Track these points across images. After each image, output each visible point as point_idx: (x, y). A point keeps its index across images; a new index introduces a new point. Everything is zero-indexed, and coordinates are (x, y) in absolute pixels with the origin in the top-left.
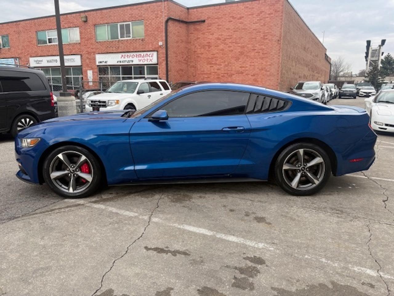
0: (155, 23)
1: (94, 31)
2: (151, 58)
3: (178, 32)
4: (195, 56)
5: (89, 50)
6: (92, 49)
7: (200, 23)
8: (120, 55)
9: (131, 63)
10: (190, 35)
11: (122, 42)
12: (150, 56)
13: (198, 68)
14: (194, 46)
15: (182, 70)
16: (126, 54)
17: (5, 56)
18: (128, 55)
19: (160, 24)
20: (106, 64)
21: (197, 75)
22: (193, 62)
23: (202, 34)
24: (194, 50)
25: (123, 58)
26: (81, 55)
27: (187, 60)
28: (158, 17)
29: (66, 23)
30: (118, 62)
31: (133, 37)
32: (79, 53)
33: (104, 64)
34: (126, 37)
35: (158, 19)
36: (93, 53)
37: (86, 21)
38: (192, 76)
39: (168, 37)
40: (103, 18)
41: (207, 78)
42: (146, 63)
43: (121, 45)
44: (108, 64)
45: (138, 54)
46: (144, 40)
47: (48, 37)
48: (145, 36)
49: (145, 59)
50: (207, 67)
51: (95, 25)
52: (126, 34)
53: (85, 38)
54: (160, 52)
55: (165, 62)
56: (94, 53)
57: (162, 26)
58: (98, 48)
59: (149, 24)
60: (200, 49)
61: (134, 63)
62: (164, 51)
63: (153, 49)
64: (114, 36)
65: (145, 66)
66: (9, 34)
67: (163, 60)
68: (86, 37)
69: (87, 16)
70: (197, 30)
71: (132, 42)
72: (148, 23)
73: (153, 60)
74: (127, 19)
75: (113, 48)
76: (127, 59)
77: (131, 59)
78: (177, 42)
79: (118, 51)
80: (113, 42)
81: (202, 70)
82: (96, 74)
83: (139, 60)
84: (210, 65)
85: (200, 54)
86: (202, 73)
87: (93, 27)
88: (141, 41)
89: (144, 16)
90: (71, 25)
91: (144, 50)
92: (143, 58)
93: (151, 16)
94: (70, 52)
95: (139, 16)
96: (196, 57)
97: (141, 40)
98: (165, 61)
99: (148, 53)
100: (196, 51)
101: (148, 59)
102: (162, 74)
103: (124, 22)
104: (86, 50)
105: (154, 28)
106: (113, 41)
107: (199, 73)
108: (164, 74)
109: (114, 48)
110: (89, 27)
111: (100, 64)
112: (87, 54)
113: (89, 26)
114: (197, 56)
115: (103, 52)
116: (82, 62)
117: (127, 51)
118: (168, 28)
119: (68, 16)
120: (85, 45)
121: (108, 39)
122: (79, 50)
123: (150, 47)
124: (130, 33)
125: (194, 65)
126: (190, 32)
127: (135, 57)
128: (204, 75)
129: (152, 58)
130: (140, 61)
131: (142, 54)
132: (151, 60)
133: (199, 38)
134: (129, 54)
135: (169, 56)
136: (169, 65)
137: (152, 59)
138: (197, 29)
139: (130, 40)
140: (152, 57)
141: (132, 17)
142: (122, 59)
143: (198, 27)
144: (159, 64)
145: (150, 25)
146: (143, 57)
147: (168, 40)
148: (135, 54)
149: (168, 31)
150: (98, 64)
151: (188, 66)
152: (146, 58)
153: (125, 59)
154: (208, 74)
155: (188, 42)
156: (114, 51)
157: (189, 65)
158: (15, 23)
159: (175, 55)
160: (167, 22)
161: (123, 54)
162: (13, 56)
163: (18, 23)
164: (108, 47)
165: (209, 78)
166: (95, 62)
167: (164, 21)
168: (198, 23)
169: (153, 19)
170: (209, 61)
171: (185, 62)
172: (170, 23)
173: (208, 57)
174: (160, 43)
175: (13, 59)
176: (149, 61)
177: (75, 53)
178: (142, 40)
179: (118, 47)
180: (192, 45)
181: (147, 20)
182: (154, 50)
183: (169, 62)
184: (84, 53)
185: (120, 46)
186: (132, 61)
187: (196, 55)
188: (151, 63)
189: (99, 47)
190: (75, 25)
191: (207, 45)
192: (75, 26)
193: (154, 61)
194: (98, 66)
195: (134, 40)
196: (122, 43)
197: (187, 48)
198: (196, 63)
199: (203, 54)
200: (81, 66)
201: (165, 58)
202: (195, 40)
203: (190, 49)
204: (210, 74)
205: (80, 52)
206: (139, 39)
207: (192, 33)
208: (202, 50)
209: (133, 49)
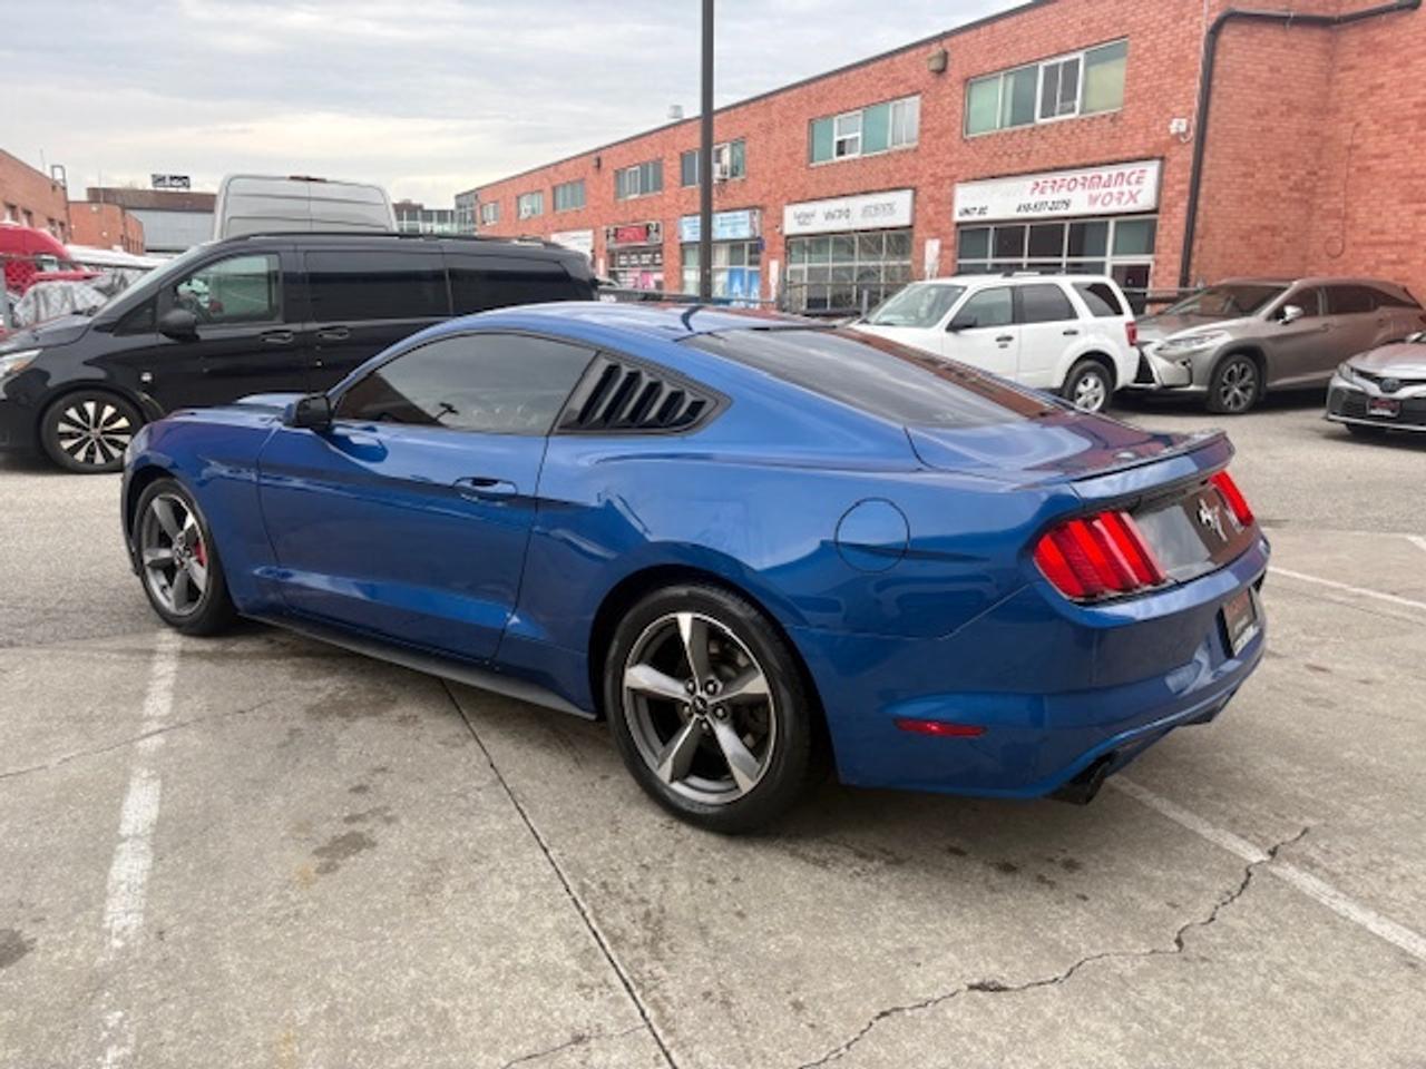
0: (1170, 43)
1: (960, 101)
2: (1134, 188)
3: (1272, 70)
4: (1349, 166)
5: (939, 170)
6: (949, 165)
7: (1392, 15)
8: (1029, 182)
9: (1062, 212)
10: (1342, 75)
11: (1043, 132)
12: (1133, 178)
13: (1359, 221)
14: (1352, 124)
15: (1273, 231)
16: (1050, 177)
17: (733, 205)
18: (1055, 182)
19: (1186, 46)
20: (982, 218)
21: (1350, 250)
22: (1336, 194)
23: (1398, 65)
24: (1348, 142)
25: (1037, 192)
26: (915, 190)
27: (1308, 185)
28: (1183, 18)
29: (888, 86)
30: (1019, 210)
31: (1081, 112)
32: (910, 183)
33: (975, 217)
34: (1062, 113)
35: (1182, 23)
36: (948, 182)
37: (941, 71)
38: (1324, 257)
39: (1214, 96)
40: (993, 49)
41: (1393, 263)
42: (1114, 207)
43: (1039, 145)
44: (990, 216)
45: (1089, 173)
46: (1121, 119)
47: (840, 134)
48: (1129, 100)
49: (1111, 194)
50: (1402, 214)
51: (967, 82)
52: (1062, 101)
53: (934, 129)
54: (1174, 159)
55: (1184, 204)
56: (953, 179)
57: (1197, 50)
58: (966, 162)
59: (1147, 50)
60: (1378, 133)
61: (1072, 211)
62: (1187, 155)
63: (1146, 150)
64: (1022, 112)
65: (1112, 223)
66: (748, 134)
67: (1181, 193)
68: (935, 124)
69: (949, 50)
70: (1375, 48)
71: (1077, 131)
72: (1143, 45)
73: (1139, 197)
74: (1069, 42)
75: (1010, 156)
76: (1050, 196)
77: (1063, 195)
78: (1261, 114)
79: (1026, 168)
80: (1016, 137)
81: (1376, 227)
82: (950, 254)
83: (1091, 196)
84: (1416, 207)
85: (1376, 157)
86: (1375, 238)
87: (959, 88)
88: (1107, 124)
89: (1133, 19)
90: (901, 89)
91: (1114, 157)
92: (1104, 191)
93: (1159, 17)
94: (887, 182)
95: (1115, 24)
96: (1353, 170)
97: (1107, 120)
98: (1187, 197)
99: (1127, 169)
100: (1357, 147)
101: (1122, 194)
102: (1169, 251)
103: (1059, 54)
104: (930, 171)
105: (1161, 63)
106: (1014, 133)
107: (1359, 239)
108: (1174, 252)
109: (1015, 159)
110: (949, 91)
111: (967, 218)
112: (932, 184)
113: (951, 86)
114: (1359, 169)
115: (978, 175)
116: (914, 212)
117: (1055, 164)
118: (1218, 57)
119: (898, 58)
120: (929, 155)
121: (1002, 126)
122: (913, 174)
123: (1139, 145)
124: (1074, 97)
125: (1342, 206)
126: (1341, 64)
127: (1079, 187)
128: (1379, 251)
129: (1137, 189)
130: (1093, 200)
131: (1105, 172)
132: (1133, 197)
133: (1382, 86)
134: (1058, 177)
135: (1207, 173)
136: (1200, 214)
137: (1139, 192)
138: (1379, 44)
139: (1071, 121)
140: (1138, 182)
141: (1090, 31)
142: (1037, 198)
143: (1382, 35)
144: (1162, 209)
145: (1148, 55)
146: (1105, 186)
147: (1212, 108)
148: (1078, 175)
149: (1217, 70)
150: (957, 218)
151: (1309, 215)
152: (1115, 190)
153: (1043, 198)
154: (1402, 243)
155: (1324, 110)
156: (1017, 170)
157: (1320, 207)
158: (763, 102)
159: (1243, 169)
160: (1215, 31)
161: (1040, 179)
162: (750, 202)
163: (771, 99)
164: (995, 154)
165: (1402, 262)
166: (950, 212)
167: (1204, 31)
168: (1384, 17)
169: (1165, 28)
170: (1416, 188)
171: (1296, 195)
172: (1228, 36)
173: (1413, 170)
174: (1178, 125)
175: (747, 213)
176: (1127, 202)
177: (898, 185)
178: (1112, 120)
179: (1029, 154)
180: (1342, 121)
181: (1140, 34)
182: (1148, 154)
183: (1201, 203)
184: (924, 180)
185: (1036, 148)
186: (1067, 204)
187: (1358, 164)
188: (1131, 207)
189: (967, 158)
190: (911, 87)
191: (1413, 117)
192: (909, 92)
193: (1146, 200)
194: (959, 224)
195: (1083, 120)
196: (1043, 138)
197: (1316, 134)
198: (1350, 199)
199: (1387, 156)
200: (911, 227)
201: (1185, 187)
202: (1361, 95)
203: (1330, 138)
204: (1412, 244)
205: (913, 178)
206: (1104, 116)
207: (1352, 68)
208: (1389, 138)
209: (1078, 158)
